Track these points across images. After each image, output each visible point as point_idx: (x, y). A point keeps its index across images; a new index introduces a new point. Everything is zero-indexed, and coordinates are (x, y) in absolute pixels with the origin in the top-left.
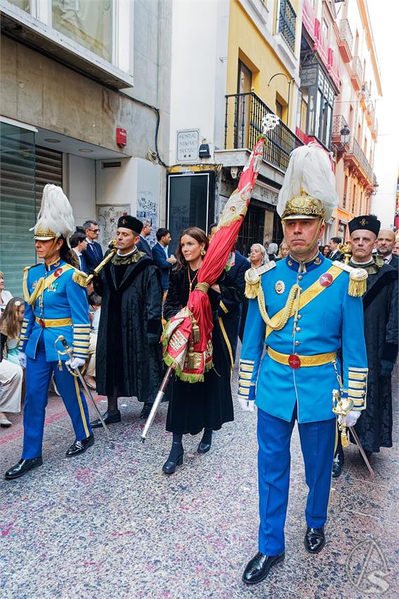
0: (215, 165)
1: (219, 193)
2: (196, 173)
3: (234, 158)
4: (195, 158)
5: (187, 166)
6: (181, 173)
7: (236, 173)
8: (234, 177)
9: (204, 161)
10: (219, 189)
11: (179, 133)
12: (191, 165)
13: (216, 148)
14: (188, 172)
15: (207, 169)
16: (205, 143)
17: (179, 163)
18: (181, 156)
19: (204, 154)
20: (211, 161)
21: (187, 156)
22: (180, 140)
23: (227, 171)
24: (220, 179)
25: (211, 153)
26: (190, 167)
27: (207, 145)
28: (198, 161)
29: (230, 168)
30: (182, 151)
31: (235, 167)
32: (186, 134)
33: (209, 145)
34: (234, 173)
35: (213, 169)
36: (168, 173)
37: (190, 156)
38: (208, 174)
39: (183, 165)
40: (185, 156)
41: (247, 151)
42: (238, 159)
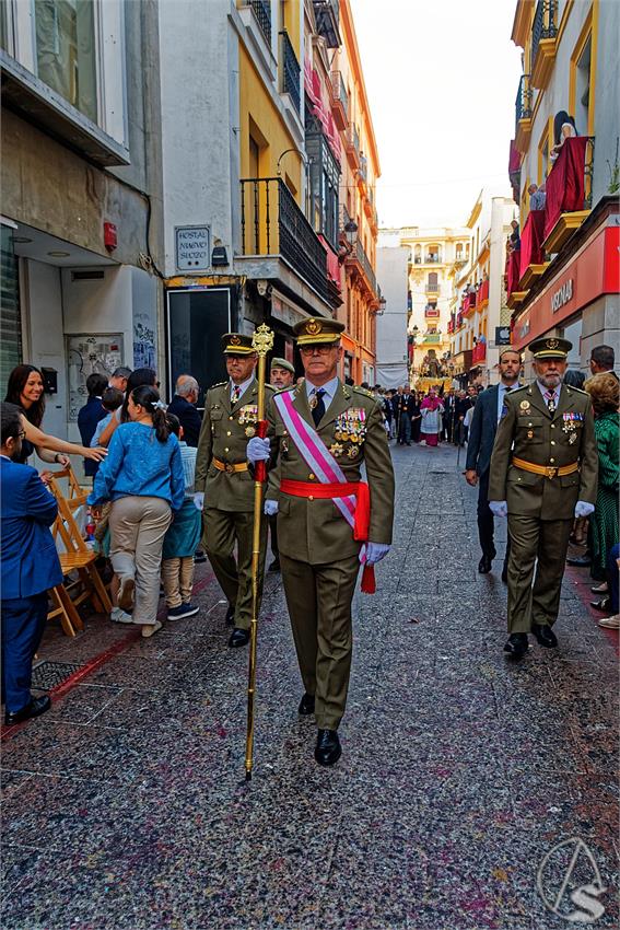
0: (235, 277)
1: (244, 316)
2: (209, 287)
3: (263, 267)
4: (206, 267)
5: (194, 277)
6: (187, 288)
7: (265, 288)
8: (263, 294)
9: (219, 271)
10: (243, 309)
11: (177, 230)
12: (201, 277)
13: (236, 254)
14: (195, 285)
15: (227, 281)
16: (219, 245)
17: (180, 273)
18: (183, 262)
19: (220, 261)
20: (230, 271)
21: (193, 263)
22: (182, 240)
23: (252, 285)
24: (243, 296)
25: (230, 260)
26: (198, 279)
27: (223, 249)
28: (211, 270)
29: (255, 281)
30: (184, 256)
31: (263, 280)
32: (190, 231)
33: (226, 248)
34: (262, 288)
35: (233, 282)
36: (166, 289)
37: (197, 263)
38: (228, 289)
39: (188, 277)
40: (190, 263)
41: (280, 257)
42: (268, 268)
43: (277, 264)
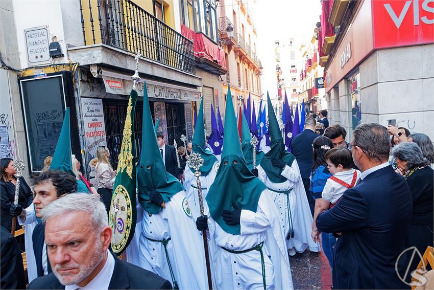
0: (69, 65)
1: (81, 94)
2: (48, 75)
3: (90, 55)
4: (47, 59)
5: (41, 67)
6: (33, 77)
7: (96, 71)
8: (96, 76)
9: (57, 61)
10: (80, 90)
11: (26, 32)
12: (44, 67)
13: (69, 46)
14: (40, 74)
15: (61, 69)
16: (55, 41)
17: (32, 65)
18: (32, 57)
19: (56, 53)
20: (65, 60)
21: (39, 57)
22: (29, 40)
23: (85, 70)
24: (79, 79)
25: (64, 51)
26: (44, 69)
27: (57, 43)
28: (50, 61)
29: (88, 66)
30: (32, 52)
31: (94, 65)
32: (34, 32)
33: (60, 43)
34: (94, 71)
35: (68, 69)
36: (20, 78)
37: (42, 57)
38: (61, 75)
39: (36, 68)
40: (37, 57)
41: (102, 46)
42: (95, 55)
43: (100, 51)
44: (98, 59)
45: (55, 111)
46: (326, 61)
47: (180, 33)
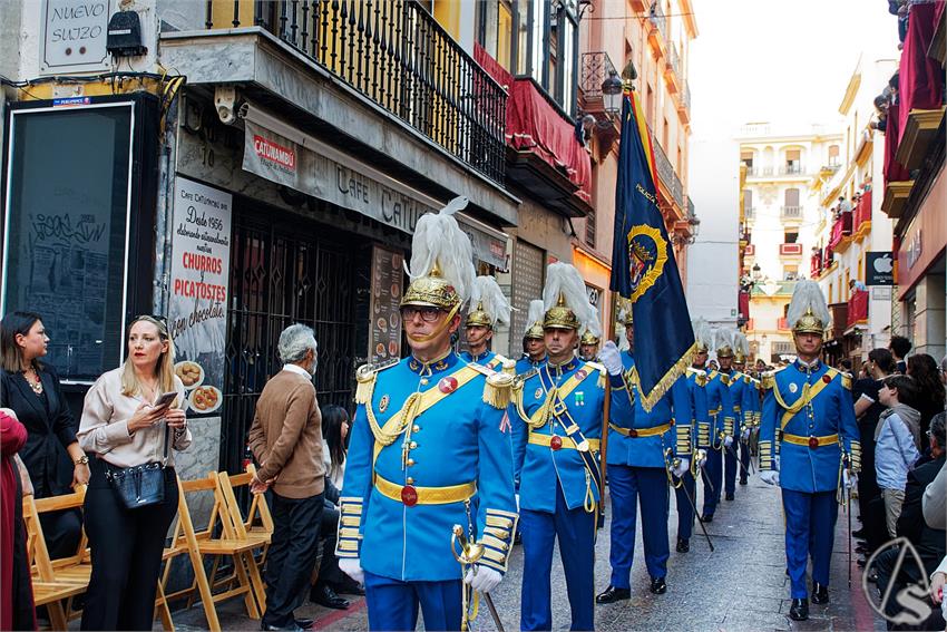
0: (157, 78)
1: (175, 166)
2: (94, 100)
3: (222, 56)
4: (98, 58)
6: (50, 103)
7: (230, 106)
8: (228, 119)
9: (125, 66)
10: (176, 154)
13: (165, 27)
14: (70, 98)
15: (134, 87)
16: (130, 8)
17: (50, 72)
18: (56, 51)
19: (125, 39)
20: (148, 65)
21: (76, 51)
23: (199, 98)
24: (179, 122)
25: (149, 39)
27: (134, 15)
28: (107, 64)
29: (212, 88)
30: (59, 35)
31: (227, 86)
33: (142, 17)
34: (224, 103)
35: (153, 89)
36: (12, 104)
37: (83, 51)
38: (132, 103)
39: (62, 81)
40: (68, 52)
41: (259, 34)
42: (235, 57)
43: (251, 48)
44: (243, 67)
45: (88, 218)
46: (907, 195)
47: (471, 55)
